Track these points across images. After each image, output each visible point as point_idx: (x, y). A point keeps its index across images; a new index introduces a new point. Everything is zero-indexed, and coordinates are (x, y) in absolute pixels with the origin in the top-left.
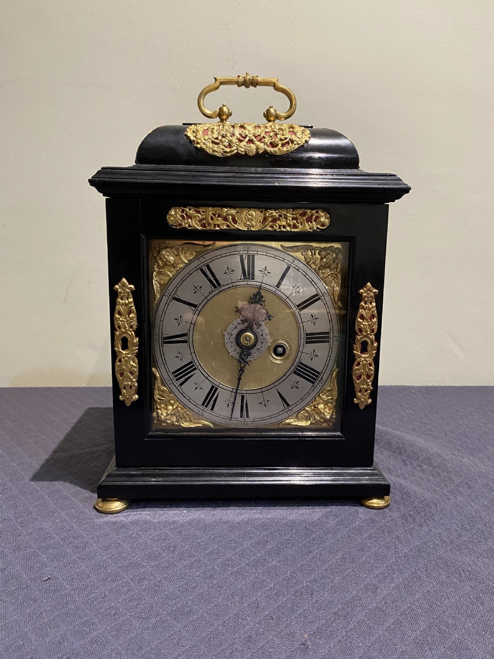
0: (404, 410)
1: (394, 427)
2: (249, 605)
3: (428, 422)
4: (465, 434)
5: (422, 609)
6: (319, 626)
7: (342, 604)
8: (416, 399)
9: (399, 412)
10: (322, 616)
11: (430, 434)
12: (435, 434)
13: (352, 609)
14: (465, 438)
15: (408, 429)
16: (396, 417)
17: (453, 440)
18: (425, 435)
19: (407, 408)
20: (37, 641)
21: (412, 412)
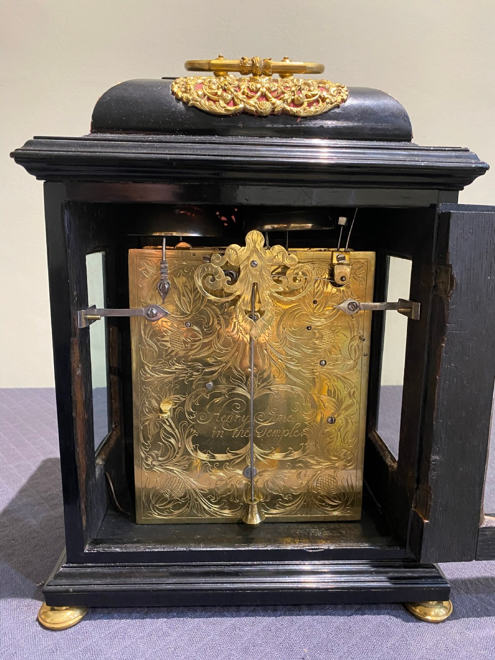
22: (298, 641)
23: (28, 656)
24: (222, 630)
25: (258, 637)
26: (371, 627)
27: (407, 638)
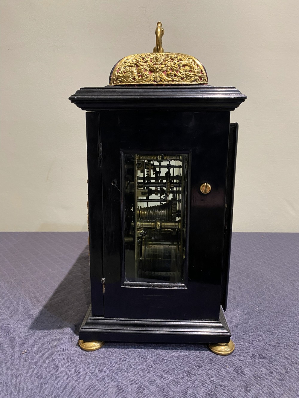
0: (257, 249)
1: (251, 261)
3: (273, 257)
4: (296, 265)
8: (265, 241)
9: (254, 250)
11: (274, 265)
12: (277, 265)
14: (296, 267)
15: (260, 262)
16: (252, 254)
19: (259, 248)
20: (16, 393)
21: (262, 250)
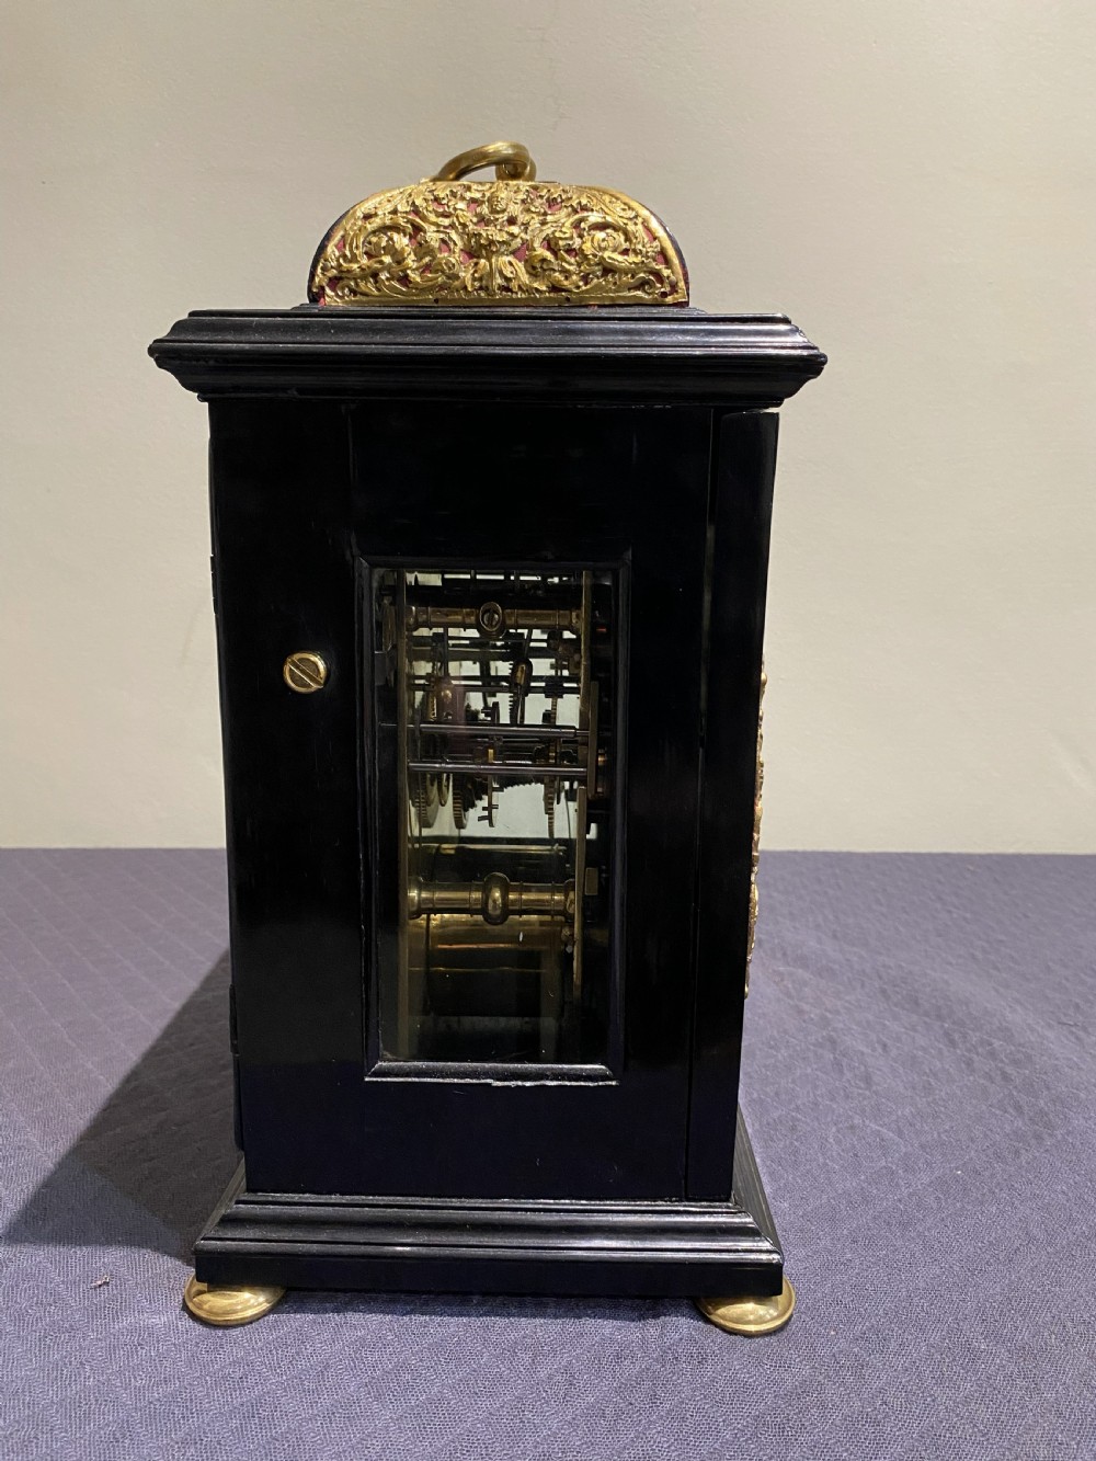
2: (550, 1377)
5: (975, 1426)
6: (716, 1446)
7: (775, 1397)
10: (724, 1421)
13: (800, 1412)
17: (1064, 981)
18: (999, 970)
22: (665, 1446)
23: (62, 1446)
24: (492, 1410)
25: (575, 1430)
26: (838, 1422)
27: (923, 1453)
